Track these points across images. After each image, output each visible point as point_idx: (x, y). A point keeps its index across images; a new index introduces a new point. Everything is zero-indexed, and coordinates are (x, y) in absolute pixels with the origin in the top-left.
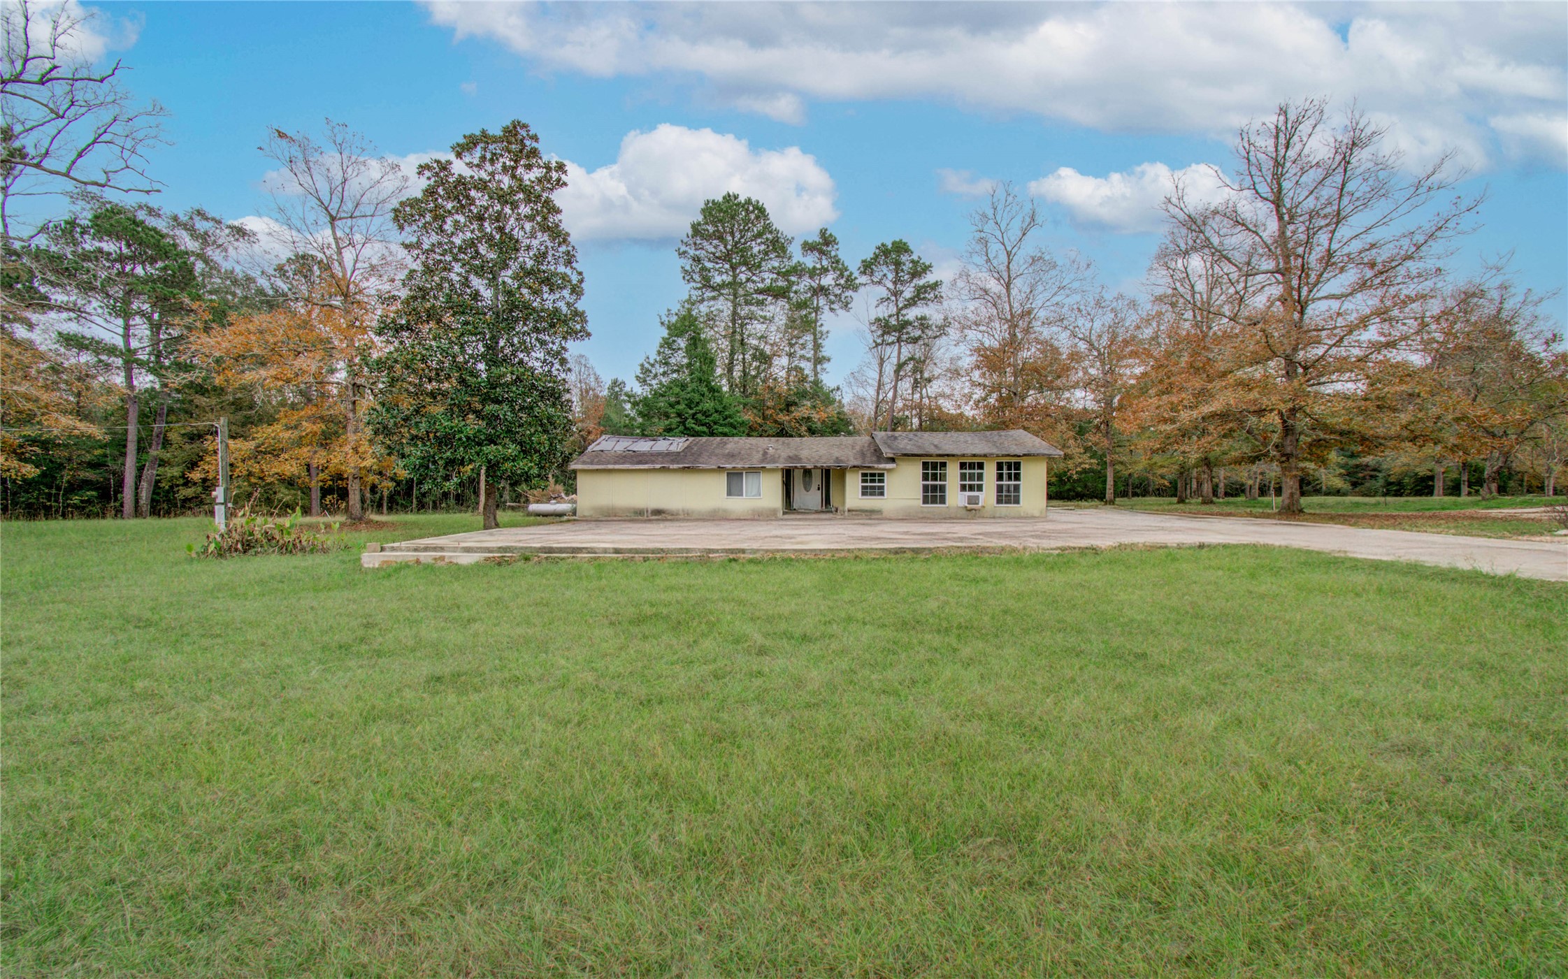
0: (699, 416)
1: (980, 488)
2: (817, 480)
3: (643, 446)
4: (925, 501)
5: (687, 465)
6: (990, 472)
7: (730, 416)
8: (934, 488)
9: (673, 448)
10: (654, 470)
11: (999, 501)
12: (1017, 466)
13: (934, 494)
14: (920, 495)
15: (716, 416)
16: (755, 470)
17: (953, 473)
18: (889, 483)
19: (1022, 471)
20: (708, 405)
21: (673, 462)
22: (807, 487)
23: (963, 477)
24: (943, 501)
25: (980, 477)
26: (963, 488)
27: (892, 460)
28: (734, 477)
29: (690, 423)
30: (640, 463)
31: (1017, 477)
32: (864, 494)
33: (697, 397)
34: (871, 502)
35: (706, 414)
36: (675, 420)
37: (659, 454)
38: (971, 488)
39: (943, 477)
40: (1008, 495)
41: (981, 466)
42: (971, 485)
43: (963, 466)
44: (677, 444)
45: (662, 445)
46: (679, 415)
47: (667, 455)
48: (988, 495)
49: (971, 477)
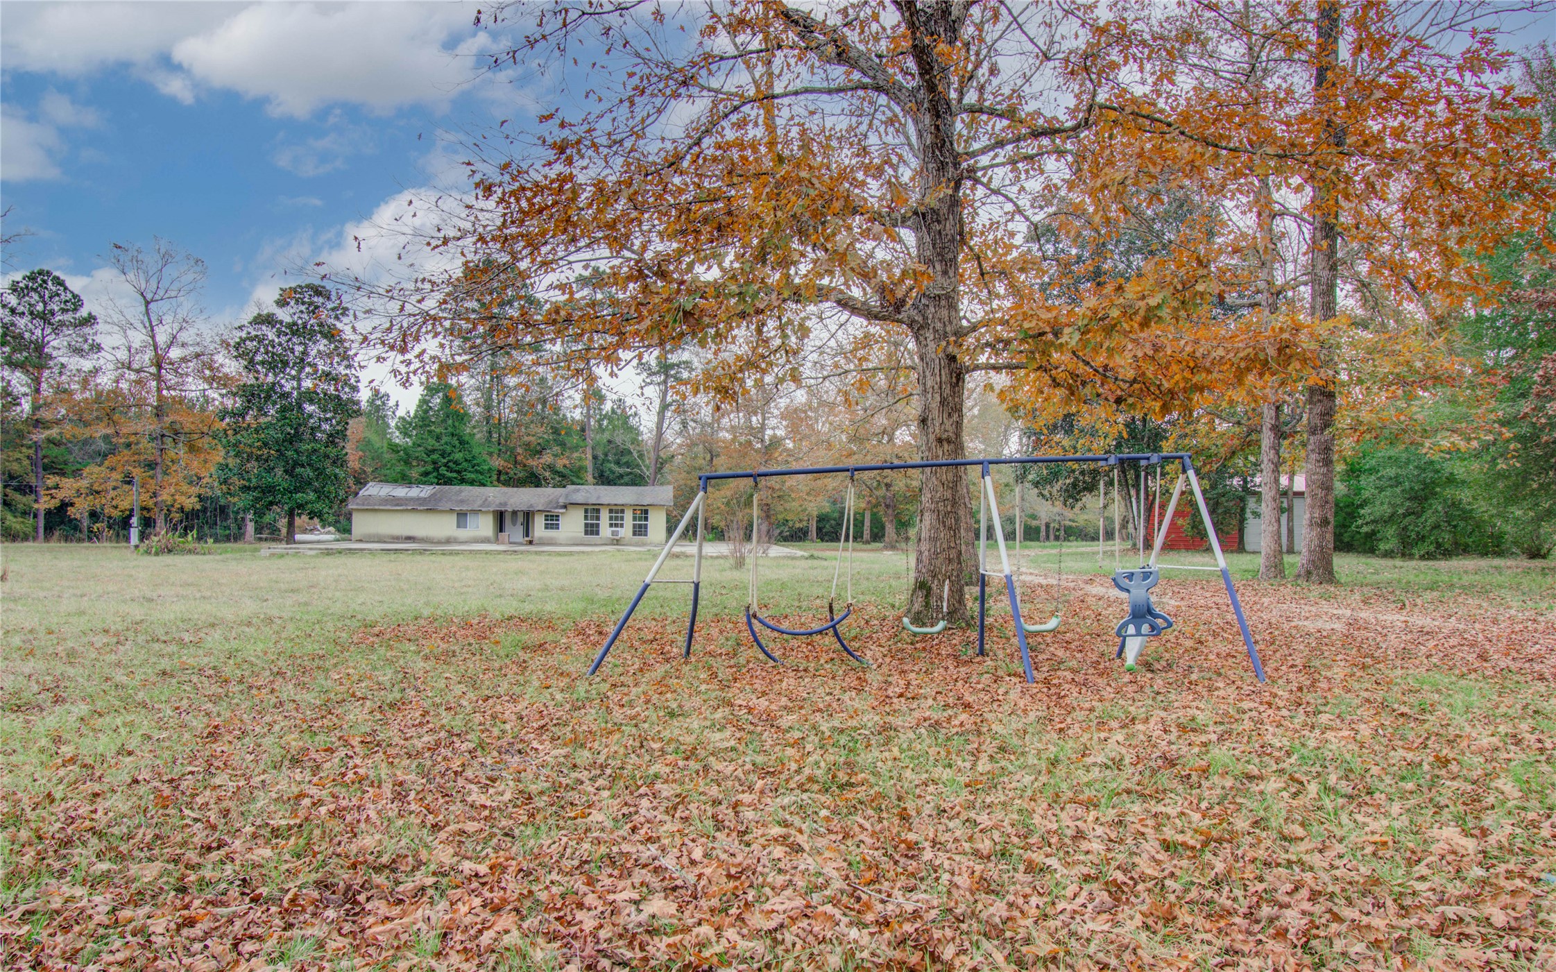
0: (451, 464)
1: (622, 526)
2: (520, 519)
3: (401, 492)
4: (586, 533)
5: (429, 508)
6: (628, 516)
7: (478, 465)
8: (592, 525)
9: (422, 495)
10: (407, 510)
11: (634, 534)
12: (646, 512)
13: (592, 529)
14: (582, 529)
15: (465, 465)
16: (476, 512)
17: (605, 516)
18: (562, 522)
19: (650, 516)
20: (458, 456)
21: (420, 505)
22: (514, 523)
23: (611, 518)
24: (598, 534)
25: (622, 519)
26: (611, 525)
27: (565, 507)
28: (462, 517)
29: (443, 470)
30: (397, 505)
31: (646, 519)
32: (546, 528)
33: (449, 449)
34: (551, 533)
35: (456, 463)
36: (430, 468)
37: (412, 499)
38: (616, 525)
39: (598, 518)
40: (640, 530)
41: (622, 511)
42: (616, 522)
43: (611, 511)
44: (425, 491)
45: (415, 492)
46: (434, 463)
47: (418, 500)
48: (626, 531)
49: (616, 518)
